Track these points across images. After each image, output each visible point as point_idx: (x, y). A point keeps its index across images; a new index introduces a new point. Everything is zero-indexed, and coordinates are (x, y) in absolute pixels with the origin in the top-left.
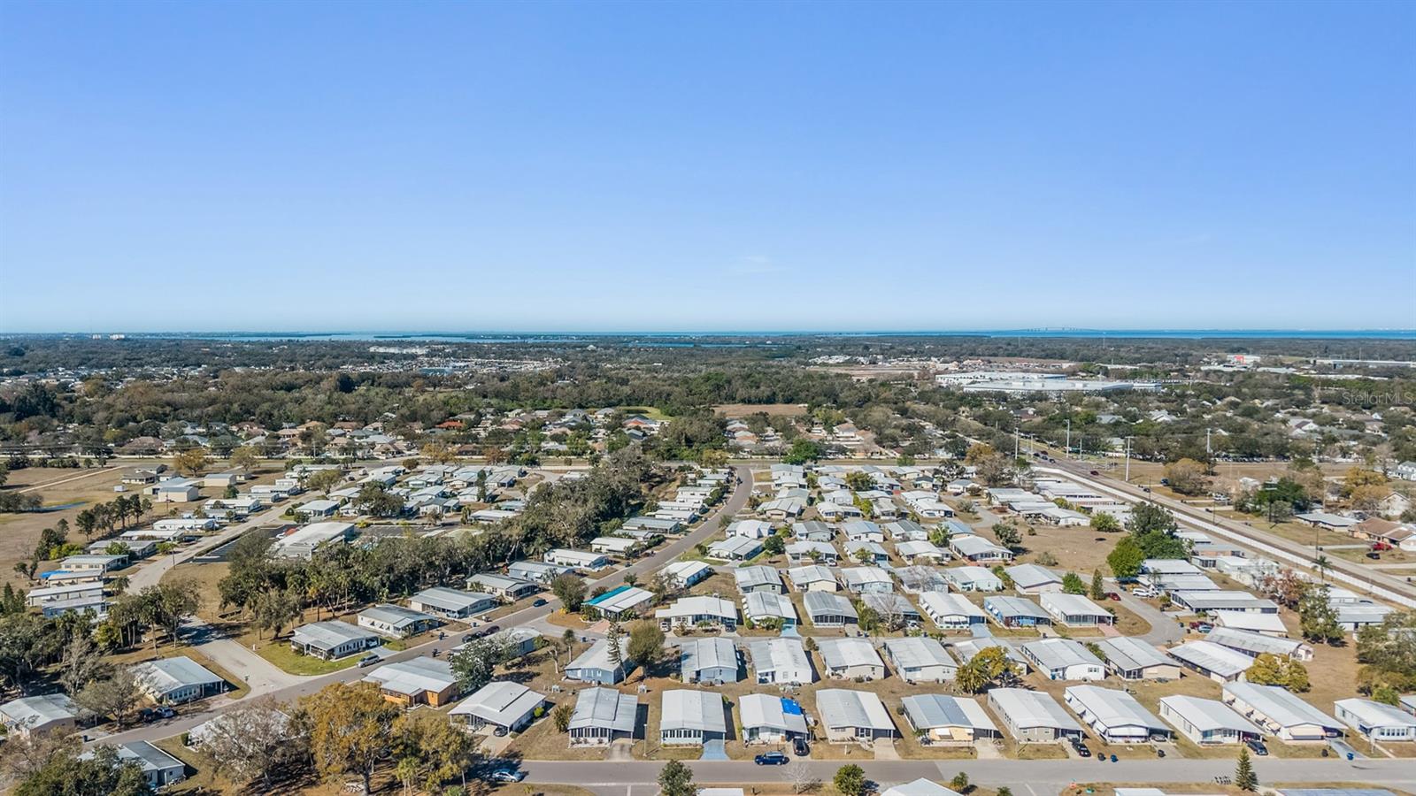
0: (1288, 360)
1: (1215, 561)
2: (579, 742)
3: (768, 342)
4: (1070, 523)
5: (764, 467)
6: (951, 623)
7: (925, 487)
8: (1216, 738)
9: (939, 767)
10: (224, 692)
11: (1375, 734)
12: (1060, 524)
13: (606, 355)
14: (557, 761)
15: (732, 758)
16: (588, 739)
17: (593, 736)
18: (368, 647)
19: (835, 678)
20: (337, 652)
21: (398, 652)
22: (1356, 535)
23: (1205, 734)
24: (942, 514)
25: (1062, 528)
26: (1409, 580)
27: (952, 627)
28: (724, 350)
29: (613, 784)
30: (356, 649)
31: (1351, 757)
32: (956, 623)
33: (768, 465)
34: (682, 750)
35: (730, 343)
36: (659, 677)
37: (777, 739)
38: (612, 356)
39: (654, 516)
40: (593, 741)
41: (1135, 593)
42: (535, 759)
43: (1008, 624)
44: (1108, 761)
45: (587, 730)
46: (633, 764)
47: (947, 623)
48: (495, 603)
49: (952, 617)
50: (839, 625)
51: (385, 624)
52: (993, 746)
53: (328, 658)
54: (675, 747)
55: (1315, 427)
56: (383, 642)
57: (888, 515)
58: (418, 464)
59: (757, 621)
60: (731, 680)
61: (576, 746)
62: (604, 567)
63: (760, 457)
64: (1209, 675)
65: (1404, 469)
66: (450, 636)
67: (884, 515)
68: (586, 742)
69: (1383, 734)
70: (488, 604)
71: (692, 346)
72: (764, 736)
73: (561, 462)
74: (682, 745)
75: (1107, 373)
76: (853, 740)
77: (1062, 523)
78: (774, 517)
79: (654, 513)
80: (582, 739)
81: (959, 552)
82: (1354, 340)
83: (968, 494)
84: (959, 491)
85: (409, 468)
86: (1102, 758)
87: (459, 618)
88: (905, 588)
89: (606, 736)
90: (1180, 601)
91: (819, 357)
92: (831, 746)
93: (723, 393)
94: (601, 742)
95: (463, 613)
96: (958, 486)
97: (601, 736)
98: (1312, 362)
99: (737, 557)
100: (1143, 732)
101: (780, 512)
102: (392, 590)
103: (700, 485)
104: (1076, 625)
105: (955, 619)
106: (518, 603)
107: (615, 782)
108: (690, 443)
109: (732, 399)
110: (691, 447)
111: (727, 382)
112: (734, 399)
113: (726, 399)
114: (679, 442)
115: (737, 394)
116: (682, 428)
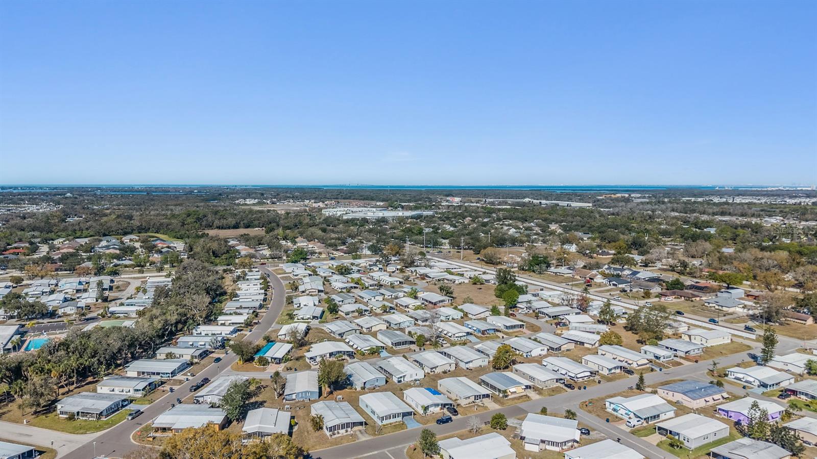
0: (473, 200)
1: (538, 294)
2: (334, 434)
3: (195, 191)
4: (460, 282)
5: (275, 266)
6: (458, 337)
7: (375, 270)
8: (613, 371)
9: (521, 407)
10: (35, 457)
11: (662, 359)
12: (455, 283)
13: (88, 200)
14: (330, 448)
15: (423, 425)
16: (339, 431)
17: (342, 429)
18: (123, 406)
19: (433, 373)
20: (105, 413)
21: (149, 406)
22: (575, 277)
23: (610, 370)
24: (398, 282)
25: (457, 285)
26: (610, 294)
27: (459, 339)
28: (172, 196)
29: (376, 452)
30: (116, 408)
31: (661, 370)
32: (461, 337)
33: (277, 264)
34: (394, 425)
35: (169, 191)
36: (341, 390)
37: (437, 410)
38: (94, 201)
39: (238, 300)
40: (342, 431)
41: (520, 312)
42: (316, 449)
43: (483, 334)
44: (582, 389)
45: (338, 426)
46: (373, 439)
47: (457, 337)
48: (188, 364)
49: (459, 334)
50: (407, 346)
51: (124, 389)
52: (534, 393)
53: (99, 419)
54: (390, 425)
55: (515, 230)
56: (131, 401)
57: (373, 286)
58: (23, 280)
59: (365, 350)
60: (383, 384)
61: (333, 437)
62: (237, 334)
63: (266, 260)
64: (584, 345)
65: (566, 247)
66: (176, 389)
67: (371, 286)
68: (338, 433)
69: (664, 358)
70: (186, 366)
71: (145, 193)
72: (431, 409)
73: (135, 272)
74: (393, 423)
75: (403, 207)
76: (474, 402)
77: (457, 282)
78: (311, 293)
79: (238, 298)
80: (336, 432)
81: (427, 301)
82: (490, 190)
83: (398, 272)
84: (394, 270)
85: (17, 283)
86: (580, 388)
87: (172, 377)
88: (420, 322)
89: (349, 427)
90: (543, 313)
91: (238, 200)
92: (465, 407)
93: (204, 223)
94: (347, 431)
95: (173, 373)
96: (393, 268)
97: (347, 428)
98: (484, 200)
99: (314, 317)
100: (589, 374)
101: (315, 290)
102: (108, 366)
103: (248, 279)
104: (511, 331)
105: (461, 335)
106: (203, 362)
107: (376, 451)
108: (215, 254)
109: (210, 226)
110: (219, 257)
111: (205, 216)
112: (211, 226)
113: (206, 227)
114: (209, 255)
115: (214, 224)
116: (208, 245)
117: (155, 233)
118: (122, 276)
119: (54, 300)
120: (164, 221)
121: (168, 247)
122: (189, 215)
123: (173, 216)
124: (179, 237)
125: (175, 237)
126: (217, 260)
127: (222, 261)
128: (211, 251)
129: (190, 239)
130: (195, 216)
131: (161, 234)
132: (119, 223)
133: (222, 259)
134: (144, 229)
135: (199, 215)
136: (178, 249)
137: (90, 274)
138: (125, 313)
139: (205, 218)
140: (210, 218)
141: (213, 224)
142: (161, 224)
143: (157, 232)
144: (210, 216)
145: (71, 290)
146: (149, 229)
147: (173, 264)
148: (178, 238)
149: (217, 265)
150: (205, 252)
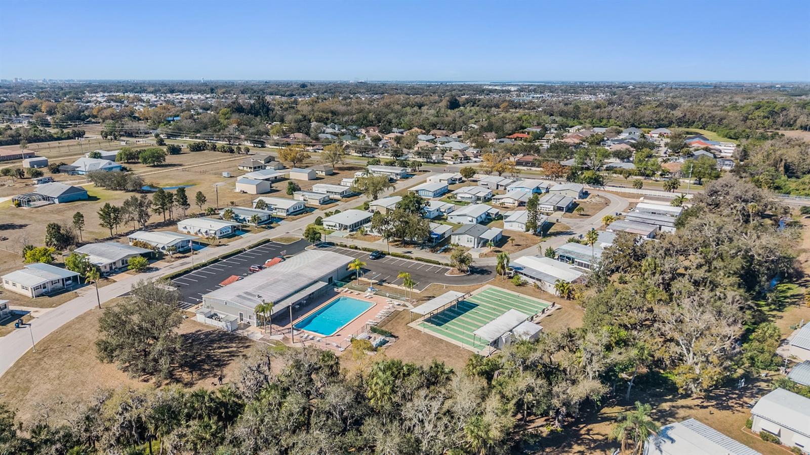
3: (778, 86)
58: (474, 173)
85: (467, 176)
93: (780, 120)
108: (790, 171)
109: (789, 125)
110: (798, 177)
111: (784, 109)
112: (791, 125)
113: (782, 126)
114: (777, 170)
115: (798, 122)
116: (779, 152)
117: (701, 128)
118: (607, 188)
119: (465, 215)
120: (718, 113)
121: (707, 149)
122: (758, 107)
123: (735, 107)
124: (733, 137)
125: (726, 136)
126: (792, 184)
127: (802, 187)
128: (783, 163)
129: (750, 140)
130: (768, 109)
131: (709, 130)
132: (658, 113)
133: (804, 183)
134: (686, 122)
135: (774, 108)
136: (722, 154)
137: (561, 177)
138: (538, 279)
139: (784, 113)
140: (792, 112)
141: (795, 121)
142: (713, 118)
143: (703, 128)
144: (792, 109)
145: (511, 201)
146: (694, 122)
147: (700, 179)
148: (731, 138)
149: (789, 193)
150: (769, 165)
